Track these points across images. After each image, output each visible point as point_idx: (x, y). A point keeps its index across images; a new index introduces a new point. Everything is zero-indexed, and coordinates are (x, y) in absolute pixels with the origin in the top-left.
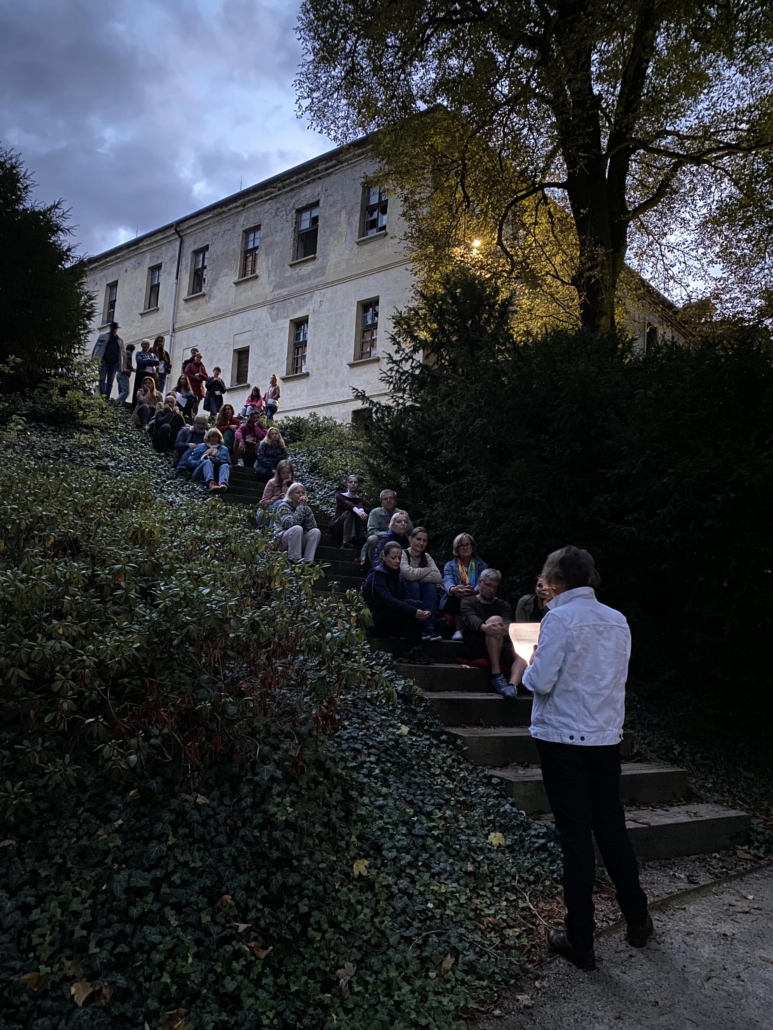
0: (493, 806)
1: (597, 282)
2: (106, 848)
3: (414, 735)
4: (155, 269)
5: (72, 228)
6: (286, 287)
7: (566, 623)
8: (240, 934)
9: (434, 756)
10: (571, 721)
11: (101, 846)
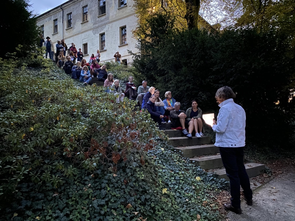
0: (195, 169)
1: (193, 17)
2: (88, 193)
3: (166, 150)
4: (56, 20)
5: (32, 5)
6: (97, 24)
7: (228, 110)
8: (136, 215)
9: (173, 156)
10: (231, 140)
11: (86, 193)
